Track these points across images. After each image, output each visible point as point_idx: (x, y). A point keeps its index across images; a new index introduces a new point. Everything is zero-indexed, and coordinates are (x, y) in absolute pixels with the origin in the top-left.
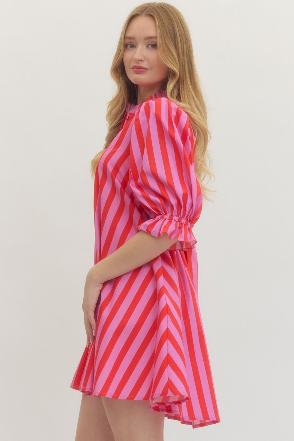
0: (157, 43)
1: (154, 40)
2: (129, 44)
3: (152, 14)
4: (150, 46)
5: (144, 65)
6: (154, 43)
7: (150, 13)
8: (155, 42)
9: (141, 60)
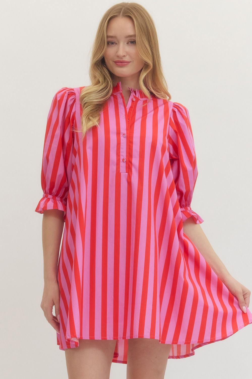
0: (135, 40)
1: (133, 38)
2: (110, 42)
3: (129, 15)
4: (130, 43)
5: (127, 59)
6: (132, 40)
7: (128, 14)
8: (134, 40)
9: (124, 56)
